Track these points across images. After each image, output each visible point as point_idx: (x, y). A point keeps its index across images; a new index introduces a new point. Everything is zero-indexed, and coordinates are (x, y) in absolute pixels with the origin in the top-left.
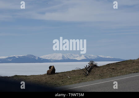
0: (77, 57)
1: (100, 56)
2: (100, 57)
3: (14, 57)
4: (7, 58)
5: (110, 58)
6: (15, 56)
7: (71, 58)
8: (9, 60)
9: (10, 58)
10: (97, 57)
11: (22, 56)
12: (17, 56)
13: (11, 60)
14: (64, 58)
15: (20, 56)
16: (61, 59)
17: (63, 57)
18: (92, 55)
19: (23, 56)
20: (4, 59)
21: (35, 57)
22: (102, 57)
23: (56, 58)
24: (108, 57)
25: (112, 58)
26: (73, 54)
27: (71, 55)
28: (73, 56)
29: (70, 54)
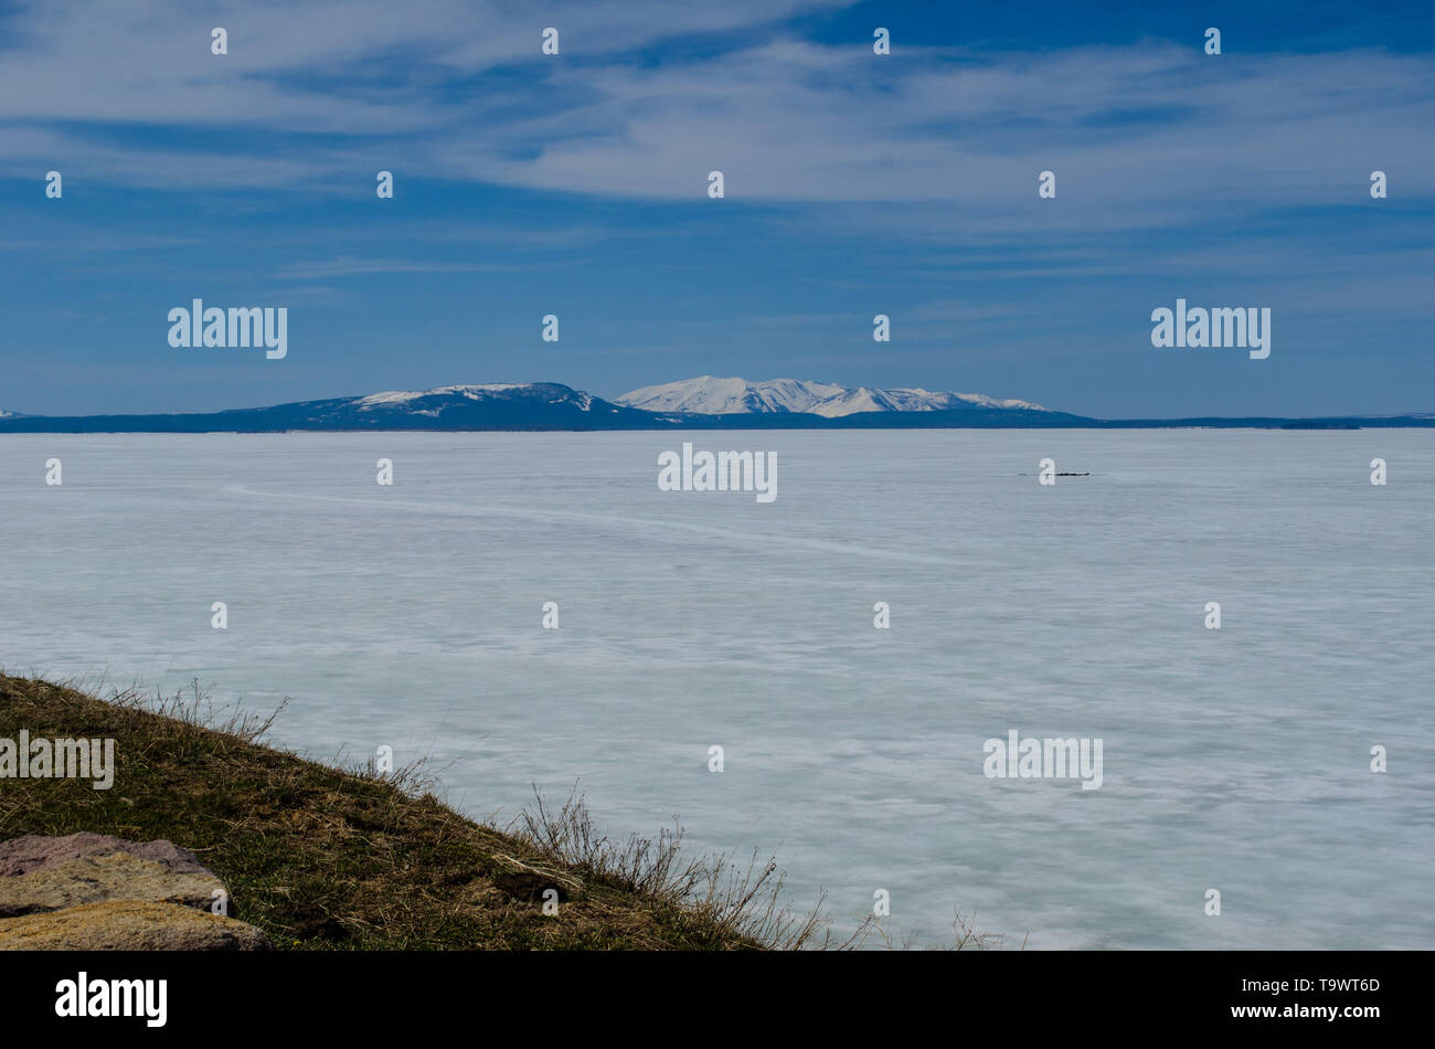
0: (833, 398)
1: (963, 397)
2: (966, 402)
3: (458, 396)
4: (415, 404)
5: (1021, 410)
6: (460, 388)
7: (797, 406)
8: (424, 412)
9: (430, 401)
10: (946, 401)
11: (503, 387)
12: (471, 390)
13: (435, 414)
14: (758, 406)
15: (493, 388)
16: (738, 408)
17: (750, 400)
18: (921, 392)
19: (507, 390)
20: (398, 405)
21: (574, 395)
22: (974, 404)
23: (713, 407)
24: (1010, 403)
25: (1037, 407)
26: (809, 385)
27: (800, 386)
28: (806, 392)
29: (788, 381)
